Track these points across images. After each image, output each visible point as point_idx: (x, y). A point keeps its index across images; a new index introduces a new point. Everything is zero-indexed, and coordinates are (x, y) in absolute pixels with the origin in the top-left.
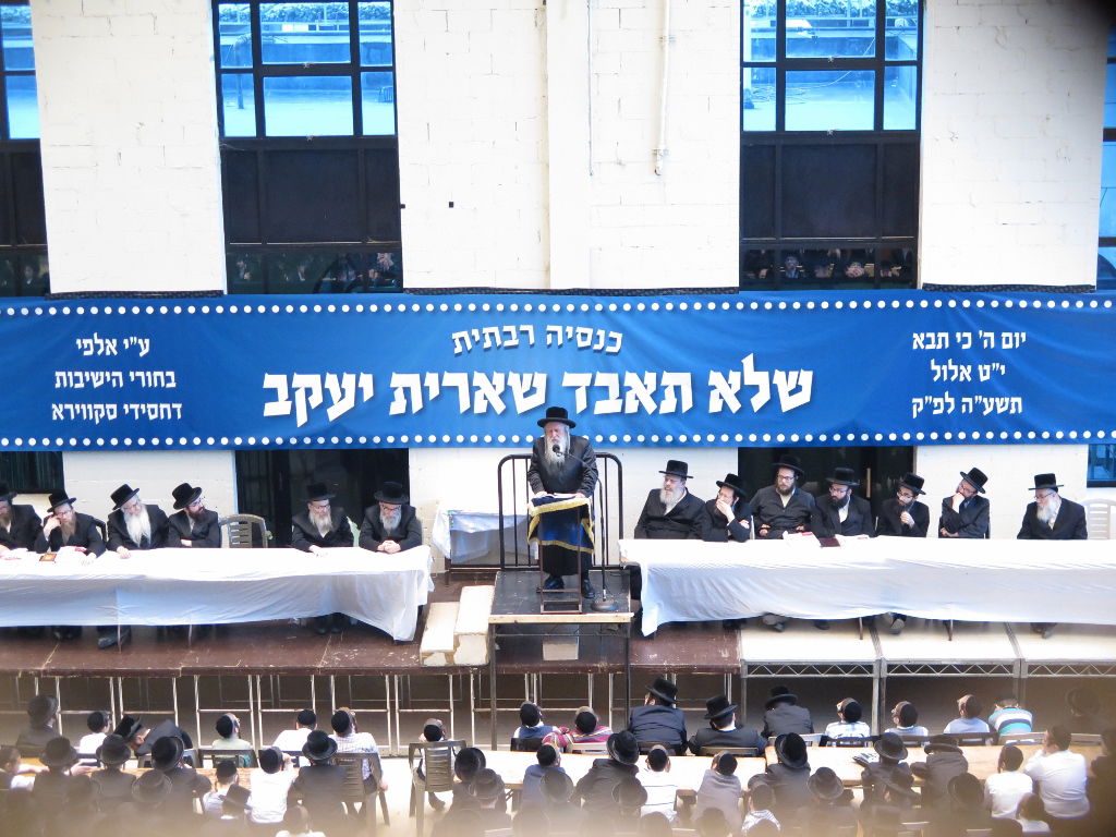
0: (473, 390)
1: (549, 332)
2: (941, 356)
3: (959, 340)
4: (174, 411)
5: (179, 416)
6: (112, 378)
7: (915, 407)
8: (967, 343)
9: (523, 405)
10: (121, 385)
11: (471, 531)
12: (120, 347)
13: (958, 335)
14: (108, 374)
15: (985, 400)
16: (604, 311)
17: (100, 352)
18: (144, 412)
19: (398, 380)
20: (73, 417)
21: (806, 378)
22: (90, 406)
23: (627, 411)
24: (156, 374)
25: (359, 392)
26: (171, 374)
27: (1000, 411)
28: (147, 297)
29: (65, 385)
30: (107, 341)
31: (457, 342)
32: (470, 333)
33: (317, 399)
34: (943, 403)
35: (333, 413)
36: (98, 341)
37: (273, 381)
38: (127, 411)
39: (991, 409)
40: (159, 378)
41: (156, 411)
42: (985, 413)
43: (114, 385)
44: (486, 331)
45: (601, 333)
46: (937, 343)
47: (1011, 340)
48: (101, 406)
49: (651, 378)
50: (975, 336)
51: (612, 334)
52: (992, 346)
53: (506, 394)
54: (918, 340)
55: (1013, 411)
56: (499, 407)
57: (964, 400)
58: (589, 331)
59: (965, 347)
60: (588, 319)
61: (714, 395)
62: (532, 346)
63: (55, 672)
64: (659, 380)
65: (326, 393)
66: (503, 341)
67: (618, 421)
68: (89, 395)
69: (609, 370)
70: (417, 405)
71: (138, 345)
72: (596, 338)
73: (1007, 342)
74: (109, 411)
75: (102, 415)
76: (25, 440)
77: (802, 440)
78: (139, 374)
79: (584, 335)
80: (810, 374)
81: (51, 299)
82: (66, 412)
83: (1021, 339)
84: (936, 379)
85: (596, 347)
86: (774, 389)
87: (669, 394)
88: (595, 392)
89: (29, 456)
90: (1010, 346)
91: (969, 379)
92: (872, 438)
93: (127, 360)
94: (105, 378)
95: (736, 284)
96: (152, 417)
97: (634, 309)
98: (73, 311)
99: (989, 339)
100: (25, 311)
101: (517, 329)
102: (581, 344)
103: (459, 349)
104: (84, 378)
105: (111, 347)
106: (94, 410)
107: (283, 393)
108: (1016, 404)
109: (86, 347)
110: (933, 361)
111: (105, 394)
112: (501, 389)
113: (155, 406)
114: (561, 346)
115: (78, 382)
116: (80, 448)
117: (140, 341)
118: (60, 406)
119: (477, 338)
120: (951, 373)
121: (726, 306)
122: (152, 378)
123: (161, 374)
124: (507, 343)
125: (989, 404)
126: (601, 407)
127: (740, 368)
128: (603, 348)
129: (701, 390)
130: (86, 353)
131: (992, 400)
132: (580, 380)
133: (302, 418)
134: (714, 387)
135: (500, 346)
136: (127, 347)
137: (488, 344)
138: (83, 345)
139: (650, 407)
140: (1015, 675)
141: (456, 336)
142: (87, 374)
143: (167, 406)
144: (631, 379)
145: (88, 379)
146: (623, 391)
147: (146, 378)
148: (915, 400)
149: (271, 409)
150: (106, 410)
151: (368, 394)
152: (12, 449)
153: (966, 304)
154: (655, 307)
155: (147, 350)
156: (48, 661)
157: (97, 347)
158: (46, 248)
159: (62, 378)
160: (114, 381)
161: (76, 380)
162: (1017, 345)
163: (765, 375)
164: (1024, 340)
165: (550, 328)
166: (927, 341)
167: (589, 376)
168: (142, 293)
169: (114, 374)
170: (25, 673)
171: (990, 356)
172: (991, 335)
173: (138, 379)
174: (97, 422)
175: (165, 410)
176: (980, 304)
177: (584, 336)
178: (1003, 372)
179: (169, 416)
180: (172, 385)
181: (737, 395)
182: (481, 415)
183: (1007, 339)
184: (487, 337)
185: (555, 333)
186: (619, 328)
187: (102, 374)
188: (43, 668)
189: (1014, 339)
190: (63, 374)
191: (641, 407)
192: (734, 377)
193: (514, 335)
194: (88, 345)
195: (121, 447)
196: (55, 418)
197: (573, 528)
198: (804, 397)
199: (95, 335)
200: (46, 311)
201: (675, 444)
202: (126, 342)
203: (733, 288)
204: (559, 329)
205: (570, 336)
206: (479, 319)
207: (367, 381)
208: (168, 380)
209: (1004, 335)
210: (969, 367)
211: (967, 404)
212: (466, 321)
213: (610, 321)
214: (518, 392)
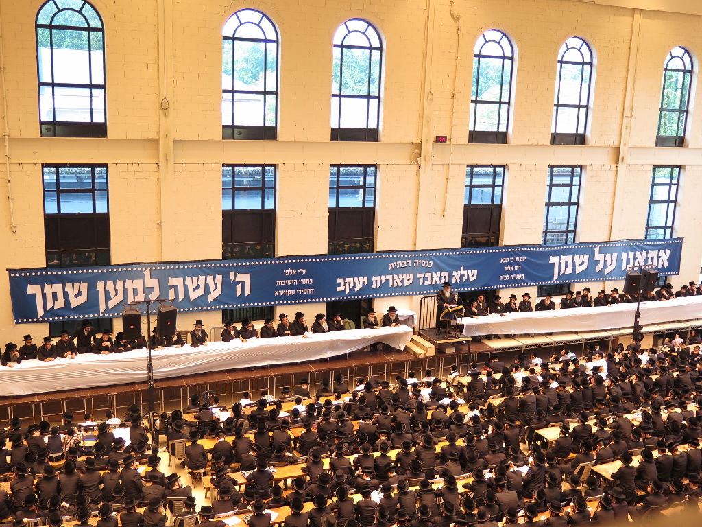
0: (393, 280)
1: (415, 262)
2: (507, 264)
3: (511, 260)
4: (311, 291)
5: (312, 293)
7: (500, 278)
9: (406, 283)
10: (297, 284)
12: (297, 272)
13: (511, 258)
16: (429, 256)
18: (303, 292)
19: (374, 278)
20: (281, 295)
21: (476, 272)
23: (433, 284)
25: (364, 282)
26: (311, 280)
27: (519, 278)
29: (279, 285)
31: (390, 266)
32: (394, 263)
33: (352, 285)
34: (506, 277)
35: (356, 289)
36: (290, 271)
37: (340, 280)
38: (298, 292)
39: (517, 278)
41: (306, 291)
44: (398, 262)
45: (428, 262)
46: (506, 261)
47: (523, 259)
48: (290, 291)
49: (439, 274)
50: (515, 259)
51: (430, 262)
52: (518, 261)
53: (402, 281)
55: (522, 278)
56: (400, 284)
57: (511, 276)
58: (425, 261)
60: (424, 258)
61: (454, 278)
62: (410, 266)
64: (441, 274)
65: (354, 283)
68: (287, 287)
69: (429, 272)
70: (379, 285)
71: (302, 272)
72: (426, 264)
73: (521, 260)
74: (292, 292)
75: (290, 294)
76: (266, 303)
78: (302, 280)
79: (423, 263)
81: (276, 258)
82: (279, 293)
84: (505, 270)
85: (426, 266)
86: (468, 275)
87: (443, 278)
88: (425, 279)
91: (513, 270)
92: (491, 288)
93: (299, 276)
94: (292, 282)
96: (305, 293)
97: (436, 255)
98: (284, 262)
99: (517, 259)
100: (265, 263)
101: (406, 262)
102: (423, 265)
103: (391, 268)
104: (285, 282)
105: (294, 272)
106: (288, 292)
107: (342, 284)
108: (522, 276)
110: (505, 266)
111: (292, 287)
112: (401, 279)
114: (417, 266)
116: (283, 304)
117: (303, 270)
118: (278, 291)
119: (396, 265)
120: (509, 269)
122: (305, 281)
123: (308, 280)
124: (403, 266)
127: (460, 270)
128: (428, 266)
129: (451, 276)
130: (287, 275)
131: (517, 275)
132: (421, 276)
133: (348, 291)
134: (454, 276)
135: (401, 267)
136: (299, 272)
137: (398, 266)
138: (286, 272)
139: (438, 282)
141: (390, 264)
144: (434, 274)
145: (287, 283)
146: (432, 277)
148: (500, 276)
149: (339, 289)
151: (366, 283)
152: (267, 306)
153: (513, 250)
155: (305, 273)
157: (290, 273)
159: (279, 283)
160: (294, 283)
161: (283, 283)
163: (466, 271)
164: (525, 259)
166: (504, 260)
167: (424, 274)
171: (517, 263)
173: (301, 282)
174: (289, 296)
175: (309, 291)
176: (516, 250)
178: (520, 268)
179: (310, 293)
180: (312, 283)
181: (459, 278)
182: (395, 287)
184: (398, 264)
186: (432, 260)
190: (279, 281)
191: (436, 282)
192: (459, 272)
194: (288, 272)
196: (275, 295)
198: (475, 277)
199: (290, 269)
200: (275, 262)
202: (299, 270)
203: (460, 248)
204: (417, 261)
205: (420, 263)
206: (397, 259)
207: (366, 279)
208: (310, 282)
209: (521, 258)
210: (513, 267)
212: (393, 260)
213: (430, 258)
214: (405, 280)
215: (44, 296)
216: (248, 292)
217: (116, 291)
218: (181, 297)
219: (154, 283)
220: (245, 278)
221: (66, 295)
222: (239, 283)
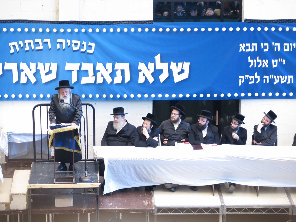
0: (20, 71)
1: (58, 43)
2: (253, 55)
3: (262, 47)
7: (240, 80)
8: (266, 48)
9: (45, 79)
11: (19, 142)
13: (262, 45)
15: (275, 77)
16: (86, 32)
21: (187, 66)
23: (97, 82)
27: (282, 82)
31: (12, 47)
32: (18, 43)
34: (254, 78)
39: (278, 81)
42: (275, 83)
44: (27, 42)
45: (84, 43)
46: (251, 48)
49: (109, 66)
50: (270, 45)
51: (90, 44)
52: (279, 50)
53: (37, 74)
54: (242, 47)
55: (289, 82)
56: (33, 80)
57: (265, 77)
58: (79, 42)
59: (265, 50)
60: (78, 36)
61: (141, 74)
62: (50, 49)
64: (113, 67)
66: (35, 47)
67: (93, 87)
69: (88, 61)
72: (82, 46)
73: (286, 48)
77: (184, 97)
80: (189, 64)
83: (293, 46)
84: (250, 66)
85: (82, 50)
86: (170, 71)
87: (119, 73)
88: (81, 73)
90: (288, 50)
91: (267, 66)
92: (219, 96)
95: (152, 19)
97: (101, 31)
99: (277, 47)
101: (42, 41)
102: (74, 49)
103: (12, 51)
108: (290, 78)
110: (249, 58)
112: (34, 71)
114: (64, 50)
119: (22, 45)
120: (258, 63)
121: (147, 30)
124: (37, 48)
125: (277, 79)
126: (85, 80)
127: (154, 61)
128: (86, 51)
129: (134, 72)
131: (278, 77)
132: (75, 67)
134: (141, 71)
135: (33, 50)
137: (27, 48)
139: (109, 80)
140: (290, 213)
141: (11, 44)
144: (99, 66)
146: (95, 72)
148: (240, 77)
153: (266, 29)
154: (112, 30)
162: (291, 50)
163: (167, 64)
164: (295, 47)
165: (59, 40)
166: (247, 48)
167: (78, 65)
172: (278, 45)
176: (273, 29)
177: (76, 44)
178: (284, 63)
181: (152, 74)
182: (24, 84)
183: (286, 47)
184: (27, 45)
185: (61, 43)
186: (93, 41)
189: (290, 47)
191: (104, 80)
192: (151, 65)
193: (41, 44)
197: (71, 141)
198: (185, 76)
201: (121, 99)
203: (150, 21)
204: (63, 41)
205: (69, 44)
206: (23, 36)
209: (285, 44)
210: (267, 61)
211: (266, 79)
212: (16, 37)
213: (89, 37)
214: (43, 73)
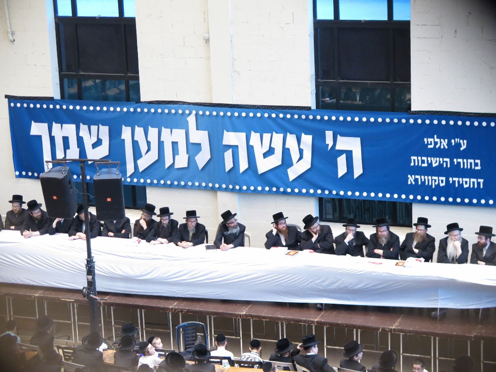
4: (479, 183)
5: (482, 187)
6: (443, 162)
10: (449, 166)
12: (449, 144)
14: (441, 159)
17: (437, 146)
18: (461, 183)
20: (420, 183)
22: (430, 177)
24: (470, 161)
26: (478, 161)
28: (467, 116)
29: (416, 164)
30: (442, 140)
36: (436, 140)
38: (451, 182)
40: (471, 163)
41: (468, 182)
43: (445, 166)
48: (436, 178)
63: (401, 331)
68: (430, 171)
71: (460, 143)
74: (441, 181)
75: (437, 183)
76: (392, 195)
78: (459, 160)
81: (411, 114)
82: (416, 180)
89: (393, 204)
93: (453, 152)
94: (440, 162)
96: (465, 186)
98: (423, 122)
100: (396, 121)
104: (428, 161)
105: (444, 143)
106: (432, 180)
109: (429, 143)
111: (439, 171)
113: (468, 180)
115: (424, 163)
116: (423, 201)
117: (461, 141)
118: (413, 176)
122: (467, 163)
123: (472, 161)
130: (429, 147)
136: (453, 144)
138: (428, 142)
142: (429, 159)
143: (475, 180)
145: (430, 162)
147: (464, 163)
150: (439, 180)
152: (384, 200)
155: (465, 147)
156: (396, 324)
157: (436, 143)
158: (410, 84)
159: (415, 160)
160: (445, 163)
161: (423, 162)
168: (464, 113)
169: (445, 159)
170: (383, 330)
173: (459, 163)
174: (434, 187)
175: (474, 183)
179: (476, 186)
180: (479, 168)
187: (438, 159)
188: (394, 327)
190: (415, 158)
194: (431, 142)
195: (446, 203)
196: (409, 183)
199: (435, 136)
200: (408, 121)
202: (453, 141)
208: (476, 165)
215: (52, 139)
216: (358, 171)
217: (149, 143)
218: (243, 165)
219: (200, 137)
220: (352, 144)
221: (80, 142)
222: (341, 152)
